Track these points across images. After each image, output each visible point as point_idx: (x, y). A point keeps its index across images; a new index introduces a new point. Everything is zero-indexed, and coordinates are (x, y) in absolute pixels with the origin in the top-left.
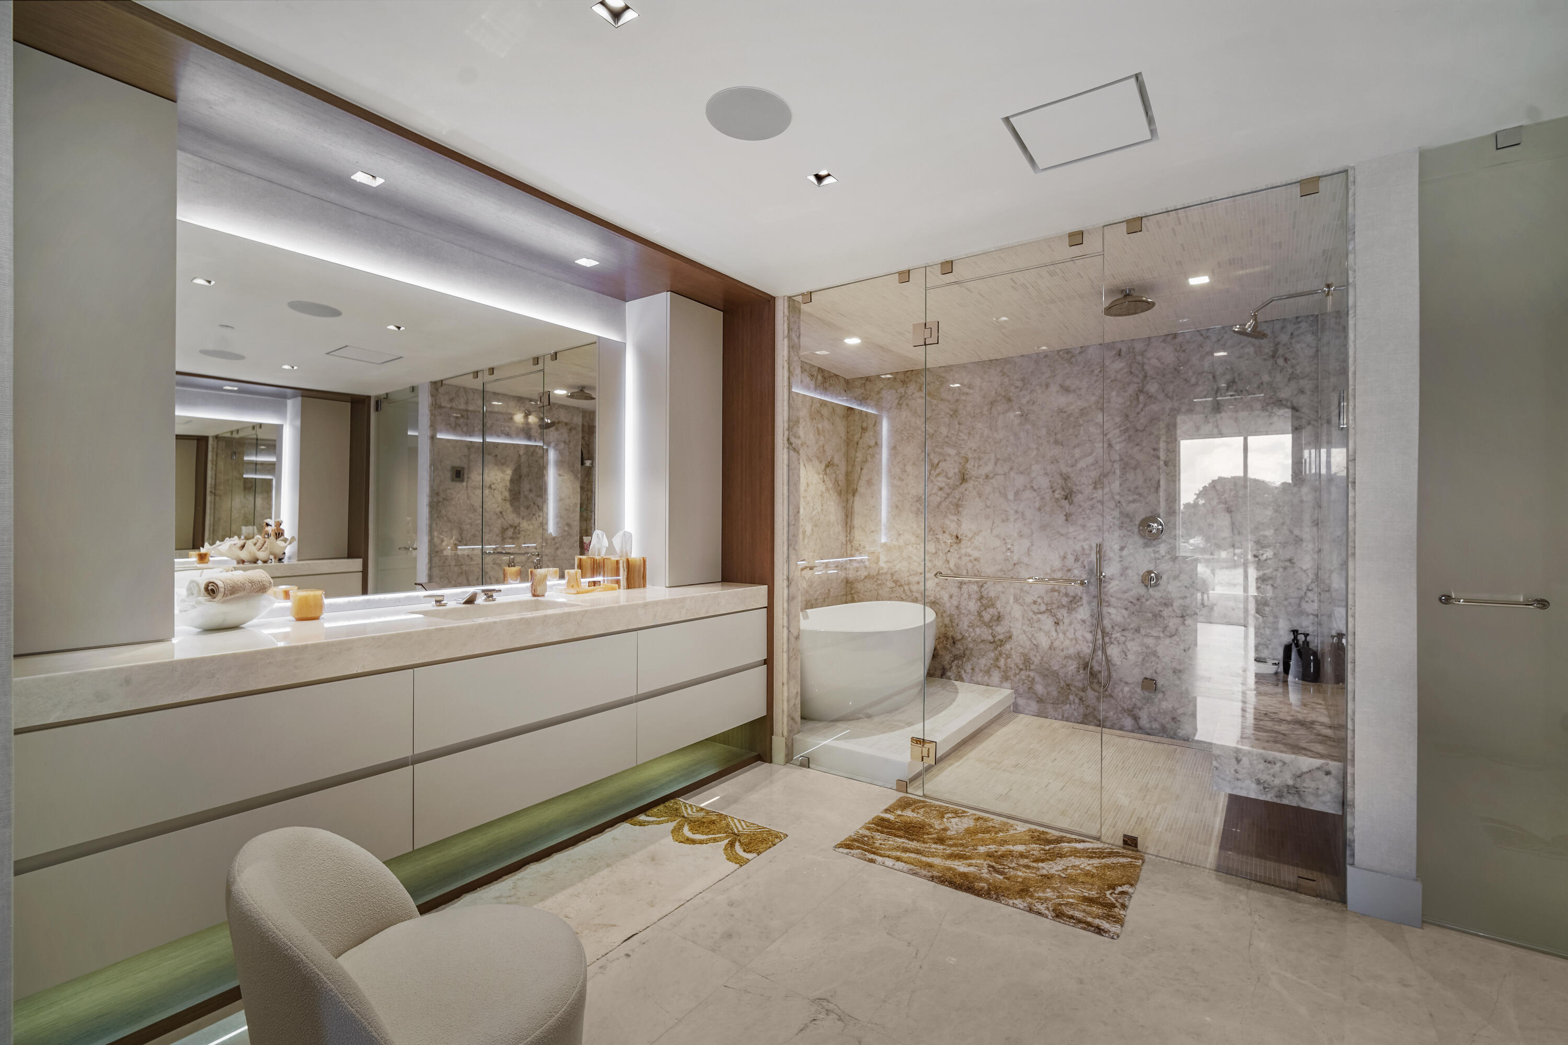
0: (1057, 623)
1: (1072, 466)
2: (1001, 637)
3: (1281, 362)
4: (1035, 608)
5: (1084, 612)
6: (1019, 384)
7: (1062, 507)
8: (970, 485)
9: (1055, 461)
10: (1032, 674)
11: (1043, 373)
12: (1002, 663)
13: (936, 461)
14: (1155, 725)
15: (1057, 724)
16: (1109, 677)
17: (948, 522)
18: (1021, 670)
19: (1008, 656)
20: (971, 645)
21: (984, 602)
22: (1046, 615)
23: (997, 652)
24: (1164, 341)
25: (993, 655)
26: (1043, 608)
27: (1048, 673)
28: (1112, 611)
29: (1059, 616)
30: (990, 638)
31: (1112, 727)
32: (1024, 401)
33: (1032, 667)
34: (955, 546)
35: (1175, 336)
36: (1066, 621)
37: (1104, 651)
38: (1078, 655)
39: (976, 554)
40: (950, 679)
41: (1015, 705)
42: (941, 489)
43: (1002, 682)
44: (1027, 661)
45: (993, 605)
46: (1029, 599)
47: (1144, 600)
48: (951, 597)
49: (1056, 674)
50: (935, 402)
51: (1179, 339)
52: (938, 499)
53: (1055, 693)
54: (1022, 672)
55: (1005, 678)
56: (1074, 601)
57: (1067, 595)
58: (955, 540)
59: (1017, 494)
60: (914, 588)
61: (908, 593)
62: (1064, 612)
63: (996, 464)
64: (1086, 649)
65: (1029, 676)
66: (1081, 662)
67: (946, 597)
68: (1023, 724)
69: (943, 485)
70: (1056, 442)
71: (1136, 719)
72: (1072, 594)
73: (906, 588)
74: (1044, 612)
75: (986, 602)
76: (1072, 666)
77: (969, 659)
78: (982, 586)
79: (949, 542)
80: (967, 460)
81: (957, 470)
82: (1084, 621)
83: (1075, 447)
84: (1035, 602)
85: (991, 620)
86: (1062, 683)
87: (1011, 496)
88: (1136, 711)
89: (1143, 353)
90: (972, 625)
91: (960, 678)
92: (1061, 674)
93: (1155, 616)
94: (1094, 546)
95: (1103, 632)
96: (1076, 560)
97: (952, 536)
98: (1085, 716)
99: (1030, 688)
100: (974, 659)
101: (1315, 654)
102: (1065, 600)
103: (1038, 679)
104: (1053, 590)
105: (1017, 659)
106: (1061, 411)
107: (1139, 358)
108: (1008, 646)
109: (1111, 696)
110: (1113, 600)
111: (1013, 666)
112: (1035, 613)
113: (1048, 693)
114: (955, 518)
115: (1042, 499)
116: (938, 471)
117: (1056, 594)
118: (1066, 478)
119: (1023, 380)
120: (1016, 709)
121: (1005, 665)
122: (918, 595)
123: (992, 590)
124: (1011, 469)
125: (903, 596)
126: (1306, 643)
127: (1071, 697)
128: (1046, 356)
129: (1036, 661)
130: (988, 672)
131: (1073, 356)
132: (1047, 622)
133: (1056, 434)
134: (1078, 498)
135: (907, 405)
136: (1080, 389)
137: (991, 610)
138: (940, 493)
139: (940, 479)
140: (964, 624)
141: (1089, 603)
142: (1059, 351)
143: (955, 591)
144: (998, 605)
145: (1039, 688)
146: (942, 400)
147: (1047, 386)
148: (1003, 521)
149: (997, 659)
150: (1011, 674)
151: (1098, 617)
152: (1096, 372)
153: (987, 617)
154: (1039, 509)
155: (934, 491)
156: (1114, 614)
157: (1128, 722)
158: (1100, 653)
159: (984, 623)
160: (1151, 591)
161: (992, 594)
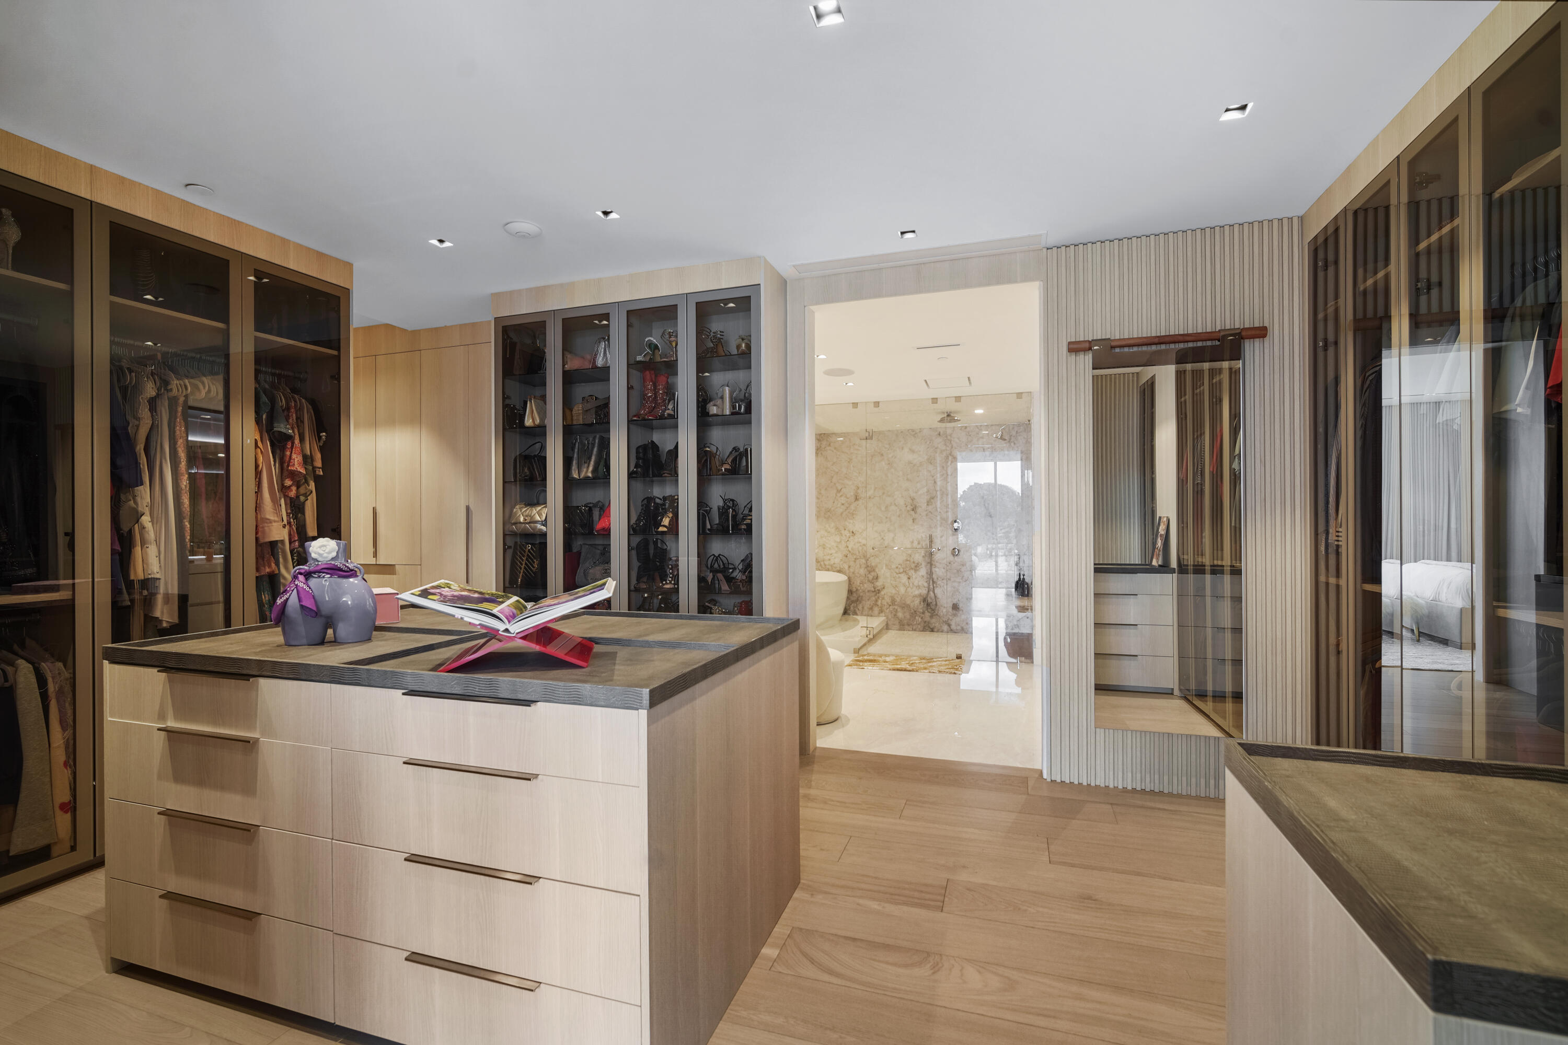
0: (909, 578)
1: (916, 493)
2: (878, 588)
3: (1012, 444)
4: (897, 571)
5: (923, 571)
6: (887, 446)
7: (911, 515)
8: (860, 502)
9: (907, 490)
10: (896, 607)
11: (900, 441)
12: (879, 603)
13: (839, 488)
14: (959, 628)
15: (910, 633)
16: (936, 605)
17: (847, 524)
18: (890, 605)
19: (883, 599)
20: (861, 594)
21: (869, 569)
22: (903, 574)
23: (876, 597)
24: (961, 429)
25: (874, 598)
26: (901, 570)
27: (904, 606)
28: (937, 570)
29: (910, 574)
30: (873, 589)
31: (938, 631)
32: (890, 456)
33: (896, 603)
34: (852, 538)
35: (966, 427)
36: (914, 577)
37: (934, 592)
38: (920, 595)
39: (864, 542)
40: (849, 615)
41: (887, 625)
42: (843, 504)
43: (879, 613)
44: (893, 601)
45: (874, 570)
46: (894, 566)
47: (952, 563)
48: (849, 567)
49: (908, 606)
50: (839, 453)
51: (968, 429)
52: (841, 510)
53: (908, 617)
54: (891, 607)
55: (881, 611)
56: (917, 567)
57: (914, 562)
58: (851, 534)
59: (887, 507)
60: (827, 563)
61: (824, 566)
62: (913, 571)
63: (875, 490)
64: (924, 592)
65: (894, 609)
66: (922, 598)
67: (846, 567)
68: (892, 634)
69: (843, 502)
70: (908, 480)
71: (949, 625)
72: (916, 562)
73: (822, 563)
74: (902, 573)
75: (870, 569)
76: (917, 601)
77: (860, 602)
78: (868, 560)
79: (848, 535)
80: (858, 488)
81: (852, 494)
82: (923, 576)
83: (917, 482)
84: (897, 568)
85: (873, 579)
86: (912, 611)
87: (883, 509)
88: (949, 621)
89: (951, 435)
90: (862, 583)
91: (855, 613)
92: (912, 605)
93: (958, 571)
94: (928, 535)
95: (934, 582)
96: (919, 543)
97: (849, 531)
98: (924, 627)
99: (895, 615)
100: (864, 602)
101: (1027, 584)
102: (913, 566)
103: (899, 610)
104: (907, 560)
105: (888, 600)
106: (910, 463)
107: (949, 437)
108: (882, 593)
109: (937, 615)
110: (937, 564)
111: (885, 604)
112: (897, 574)
113: (905, 617)
114: (851, 521)
115: (901, 510)
116: (841, 494)
117: (908, 562)
118: (913, 499)
119: (889, 444)
120: (887, 627)
121: (881, 604)
122: (830, 567)
123: (873, 562)
124: (884, 493)
125: (820, 568)
126: (1024, 579)
127: (917, 618)
128: (902, 432)
129: (898, 600)
130: (871, 609)
131: (916, 434)
132: (904, 578)
133: (907, 475)
134: (919, 510)
135: (821, 454)
136: (920, 451)
137: (873, 574)
138: (842, 507)
139: (842, 498)
140: (857, 582)
141: (926, 566)
142: (908, 430)
143: (852, 564)
144: (877, 570)
145: (900, 615)
146: (843, 452)
147: (903, 448)
148: (879, 523)
149: (876, 601)
150: (884, 608)
151: (930, 573)
152: (928, 443)
153: (871, 577)
154: (899, 516)
155: (839, 506)
156: (939, 571)
157: (945, 628)
158: (931, 593)
159: (869, 581)
160: (956, 558)
161: (873, 564)
